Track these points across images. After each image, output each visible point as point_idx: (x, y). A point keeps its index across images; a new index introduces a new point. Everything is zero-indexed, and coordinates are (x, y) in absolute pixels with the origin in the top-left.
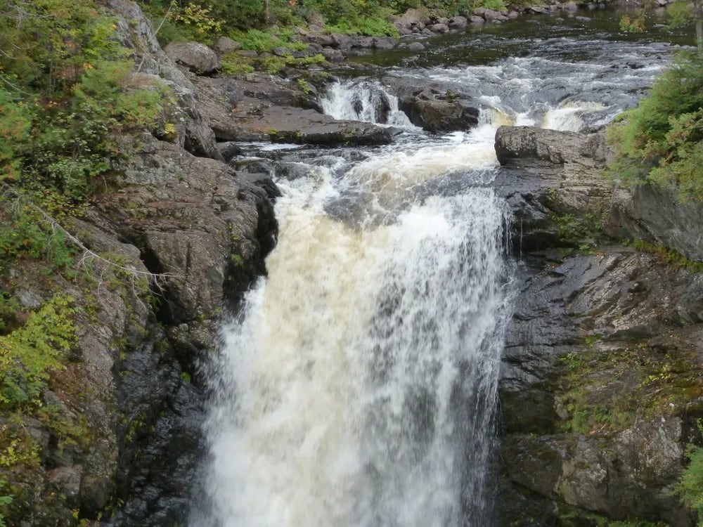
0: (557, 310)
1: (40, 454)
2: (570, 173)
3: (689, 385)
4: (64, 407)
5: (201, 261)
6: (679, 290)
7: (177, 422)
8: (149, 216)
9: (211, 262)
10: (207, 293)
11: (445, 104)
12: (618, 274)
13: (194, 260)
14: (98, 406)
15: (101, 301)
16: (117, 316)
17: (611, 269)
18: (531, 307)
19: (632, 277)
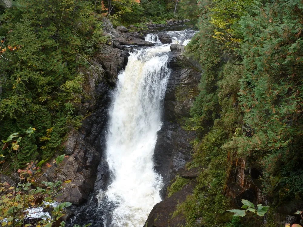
0: (177, 79)
1: (81, 101)
2: (181, 53)
3: (195, 93)
4: (86, 93)
5: (113, 68)
6: (197, 75)
7: (108, 96)
8: (104, 59)
9: (114, 68)
10: (114, 73)
11: (166, 38)
12: (187, 72)
13: (112, 67)
14: (92, 93)
15: (94, 74)
16: (96, 77)
17: (186, 71)
18: (172, 78)
19: (190, 73)
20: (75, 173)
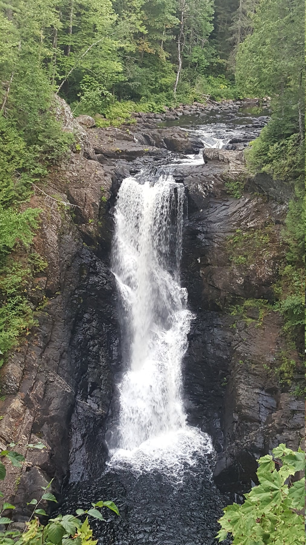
2: (232, 166)
5: (91, 200)
9: (94, 201)
10: (93, 212)
12: (250, 205)
13: (88, 200)
14: (52, 255)
16: (59, 221)
17: (247, 204)
20: (27, 437)
